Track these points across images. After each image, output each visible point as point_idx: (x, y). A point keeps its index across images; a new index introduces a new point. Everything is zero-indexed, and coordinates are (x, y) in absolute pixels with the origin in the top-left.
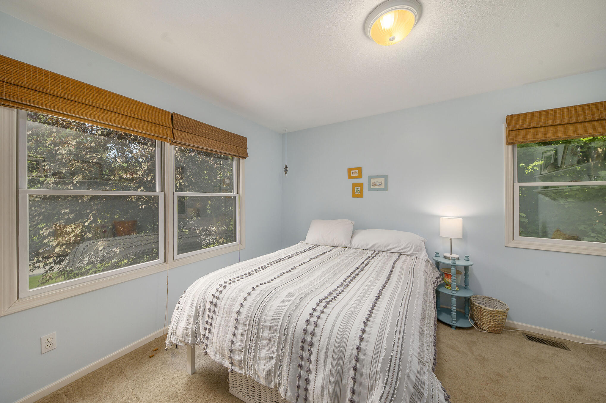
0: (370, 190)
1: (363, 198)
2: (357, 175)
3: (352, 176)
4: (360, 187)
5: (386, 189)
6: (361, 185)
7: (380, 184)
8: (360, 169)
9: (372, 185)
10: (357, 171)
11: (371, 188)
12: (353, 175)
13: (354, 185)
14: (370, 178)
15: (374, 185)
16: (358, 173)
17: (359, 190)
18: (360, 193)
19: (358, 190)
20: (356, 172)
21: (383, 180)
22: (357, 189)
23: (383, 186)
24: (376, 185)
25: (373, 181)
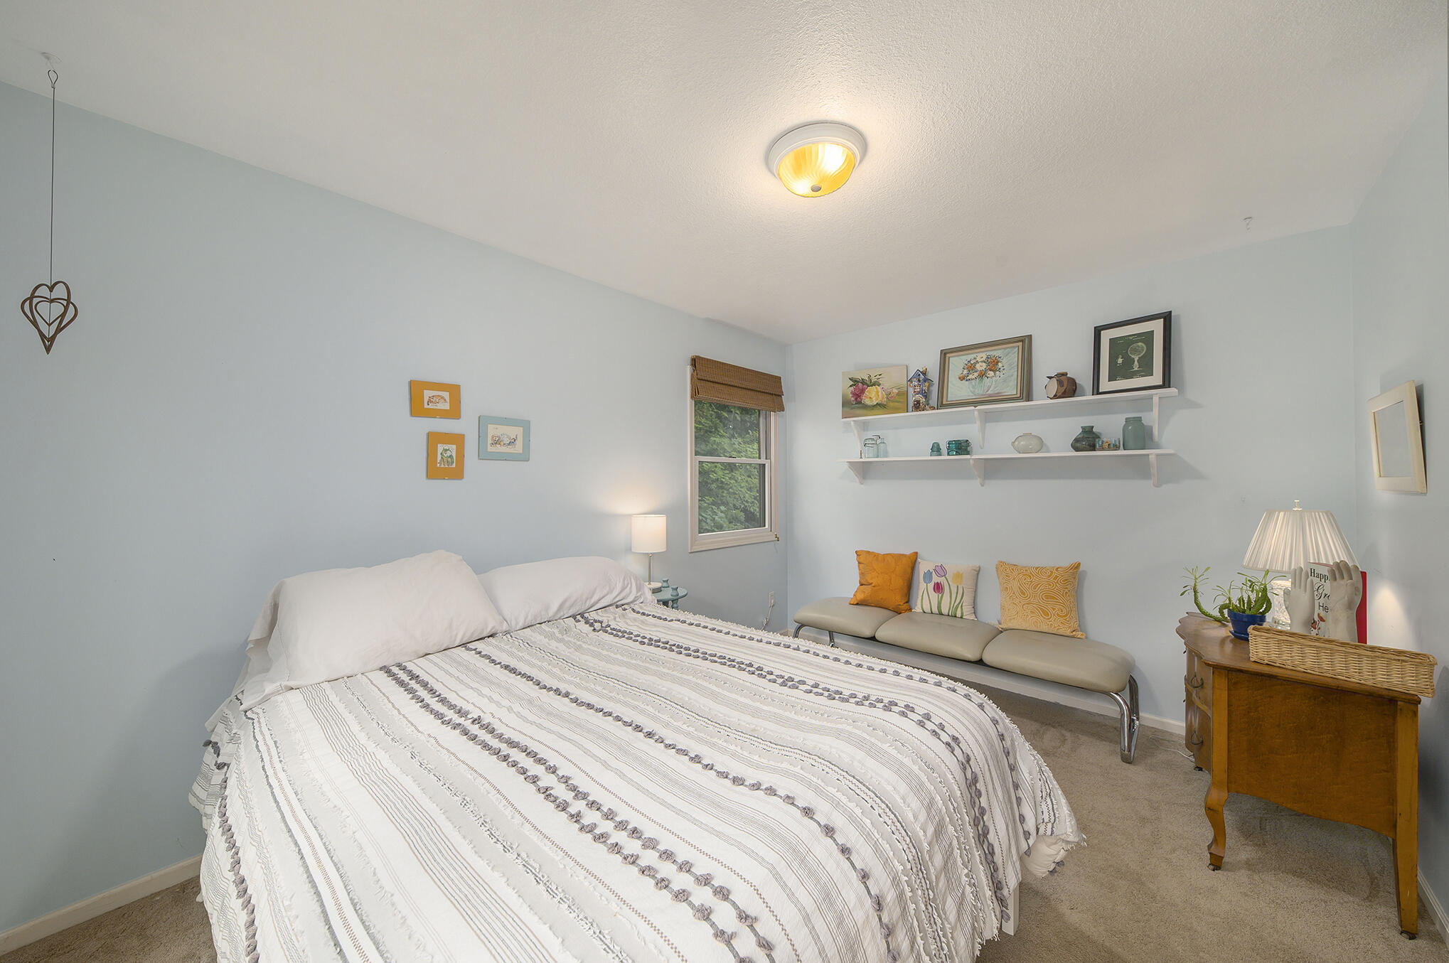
0: (483, 455)
1: (463, 480)
2: (446, 406)
3: (426, 406)
4: (454, 447)
5: (524, 457)
6: (458, 440)
7: (512, 442)
8: (455, 390)
9: (490, 441)
10: (446, 395)
11: (489, 450)
12: (431, 406)
13: (433, 439)
14: (483, 422)
15: (497, 442)
16: (448, 401)
17: (451, 456)
18: (454, 465)
19: (449, 453)
20: (442, 398)
21: (516, 432)
22: (446, 450)
23: (519, 447)
24: (502, 443)
25: (493, 430)
